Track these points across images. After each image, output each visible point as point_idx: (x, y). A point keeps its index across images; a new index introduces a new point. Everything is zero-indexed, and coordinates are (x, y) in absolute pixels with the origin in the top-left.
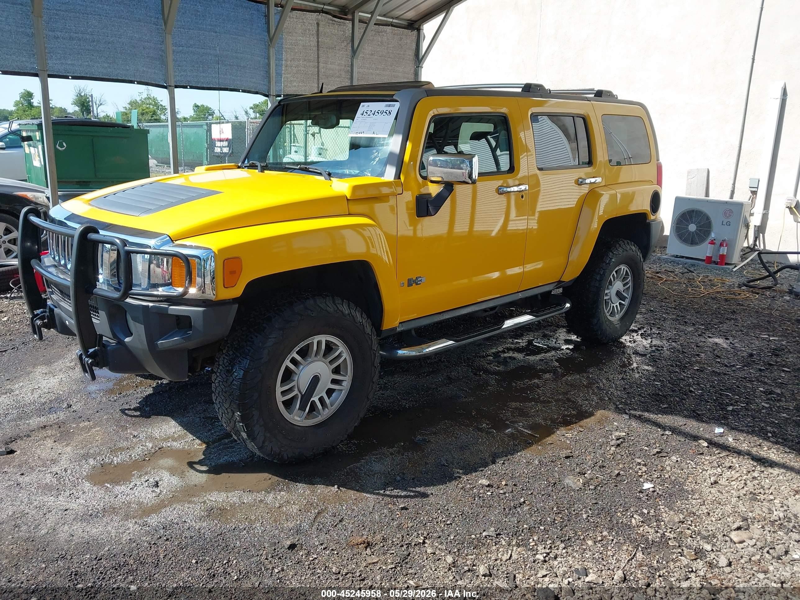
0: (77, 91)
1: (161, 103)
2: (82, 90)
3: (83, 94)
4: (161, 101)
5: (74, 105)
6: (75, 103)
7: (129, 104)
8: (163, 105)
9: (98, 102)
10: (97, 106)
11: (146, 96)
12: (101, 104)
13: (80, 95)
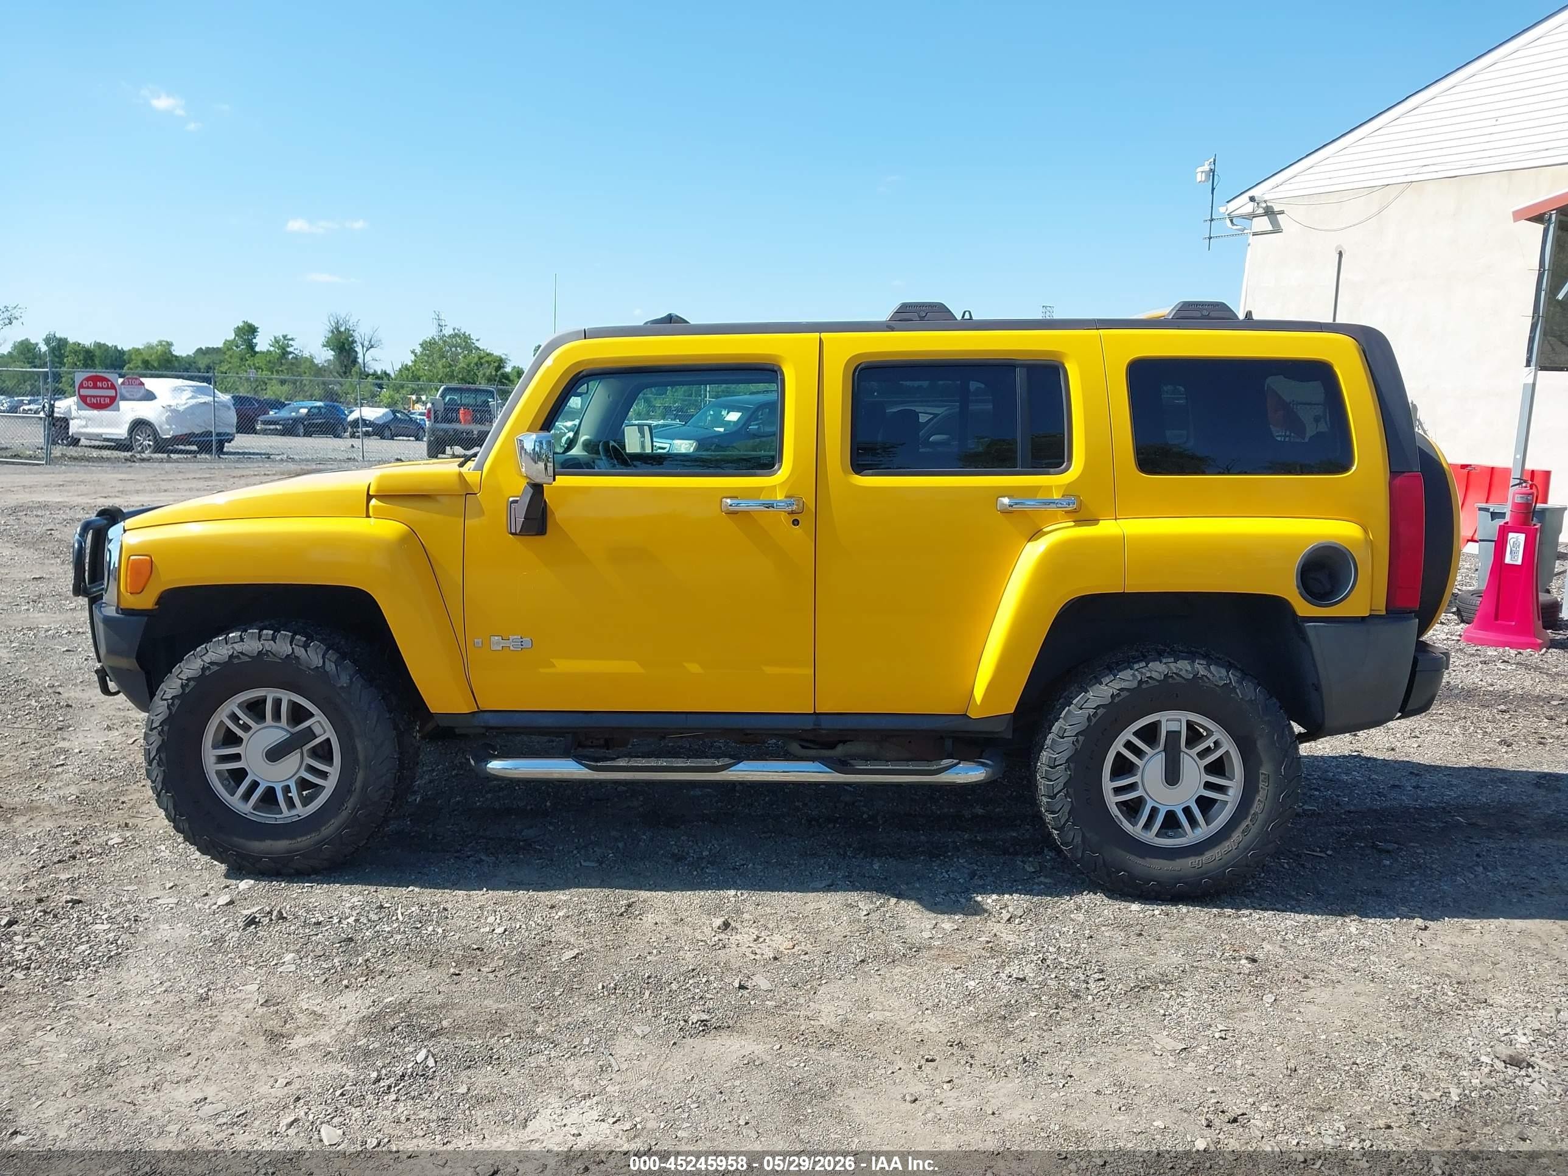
0: (333, 324)
1: (477, 344)
2: (341, 322)
3: (342, 329)
4: (478, 340)
5: (325, 348)
6: (327, 344)
7: (421, 345)
8: (481, 348)
9: (366, 343)
10: (365, 349)
11: (452, 332)
12: (372, 347)
13: (337, 329)
